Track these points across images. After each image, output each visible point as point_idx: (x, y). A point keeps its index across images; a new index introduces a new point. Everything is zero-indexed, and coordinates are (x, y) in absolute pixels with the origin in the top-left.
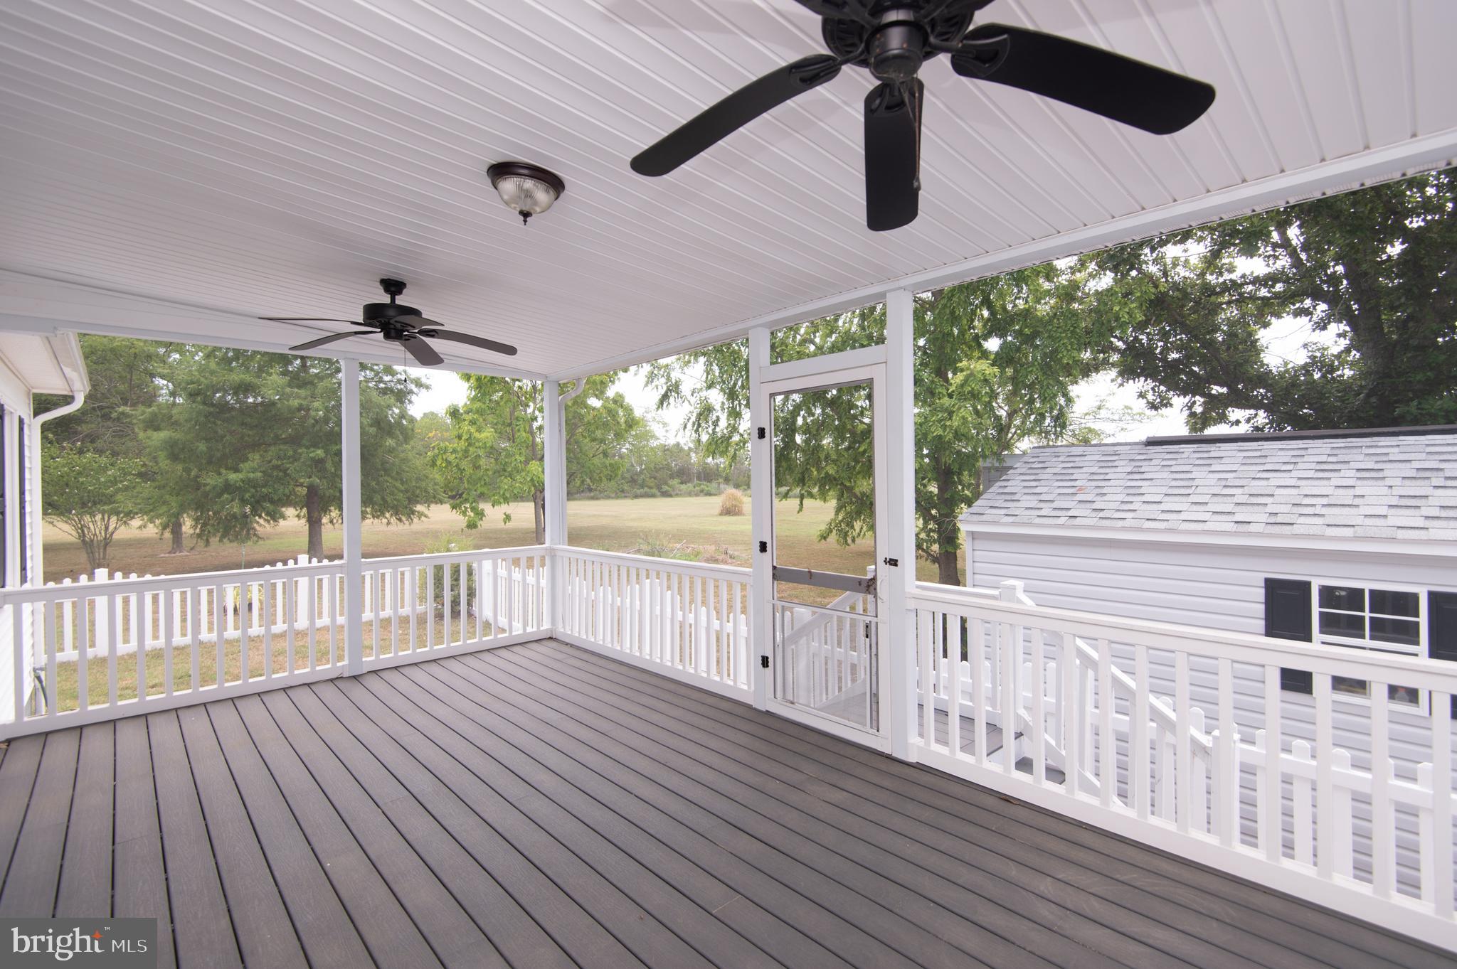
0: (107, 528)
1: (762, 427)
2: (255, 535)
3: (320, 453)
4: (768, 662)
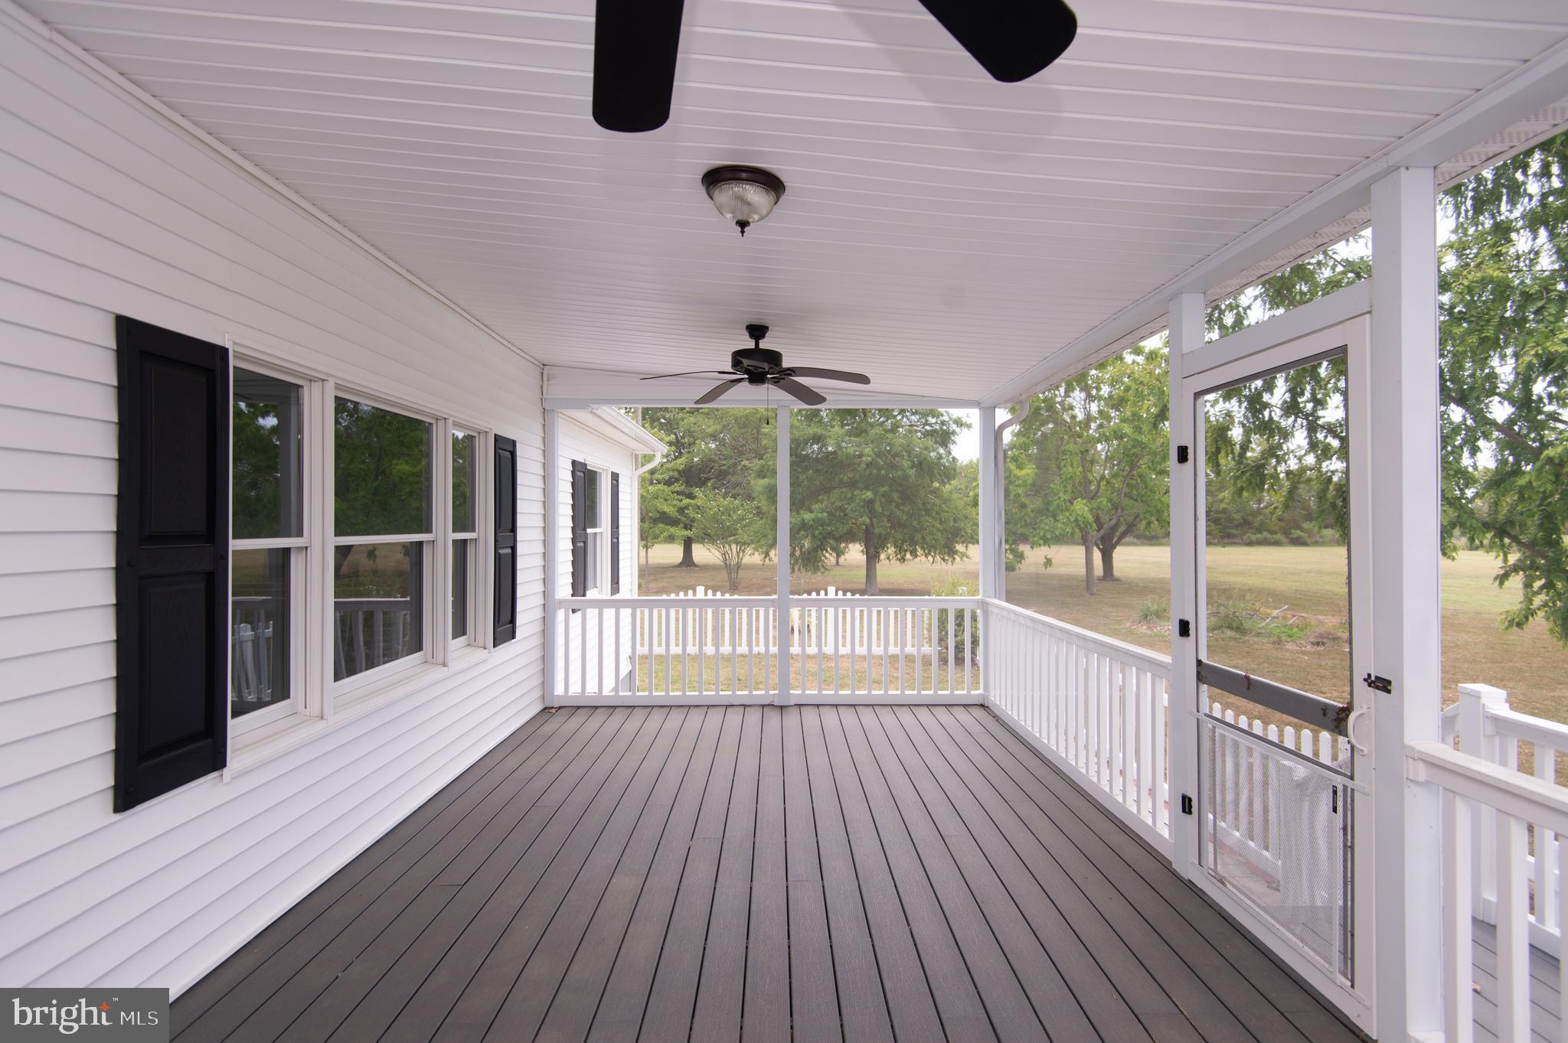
0: (738, 556)
1: (1184, 445)
2: (823, 566)
3: (869, 494)
4: (1190, 807)
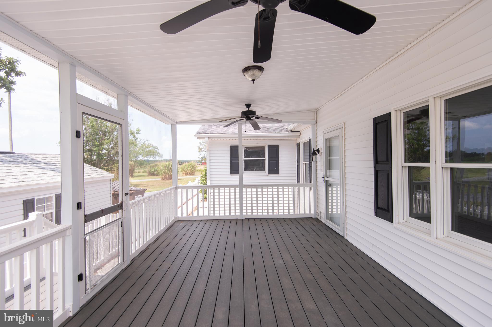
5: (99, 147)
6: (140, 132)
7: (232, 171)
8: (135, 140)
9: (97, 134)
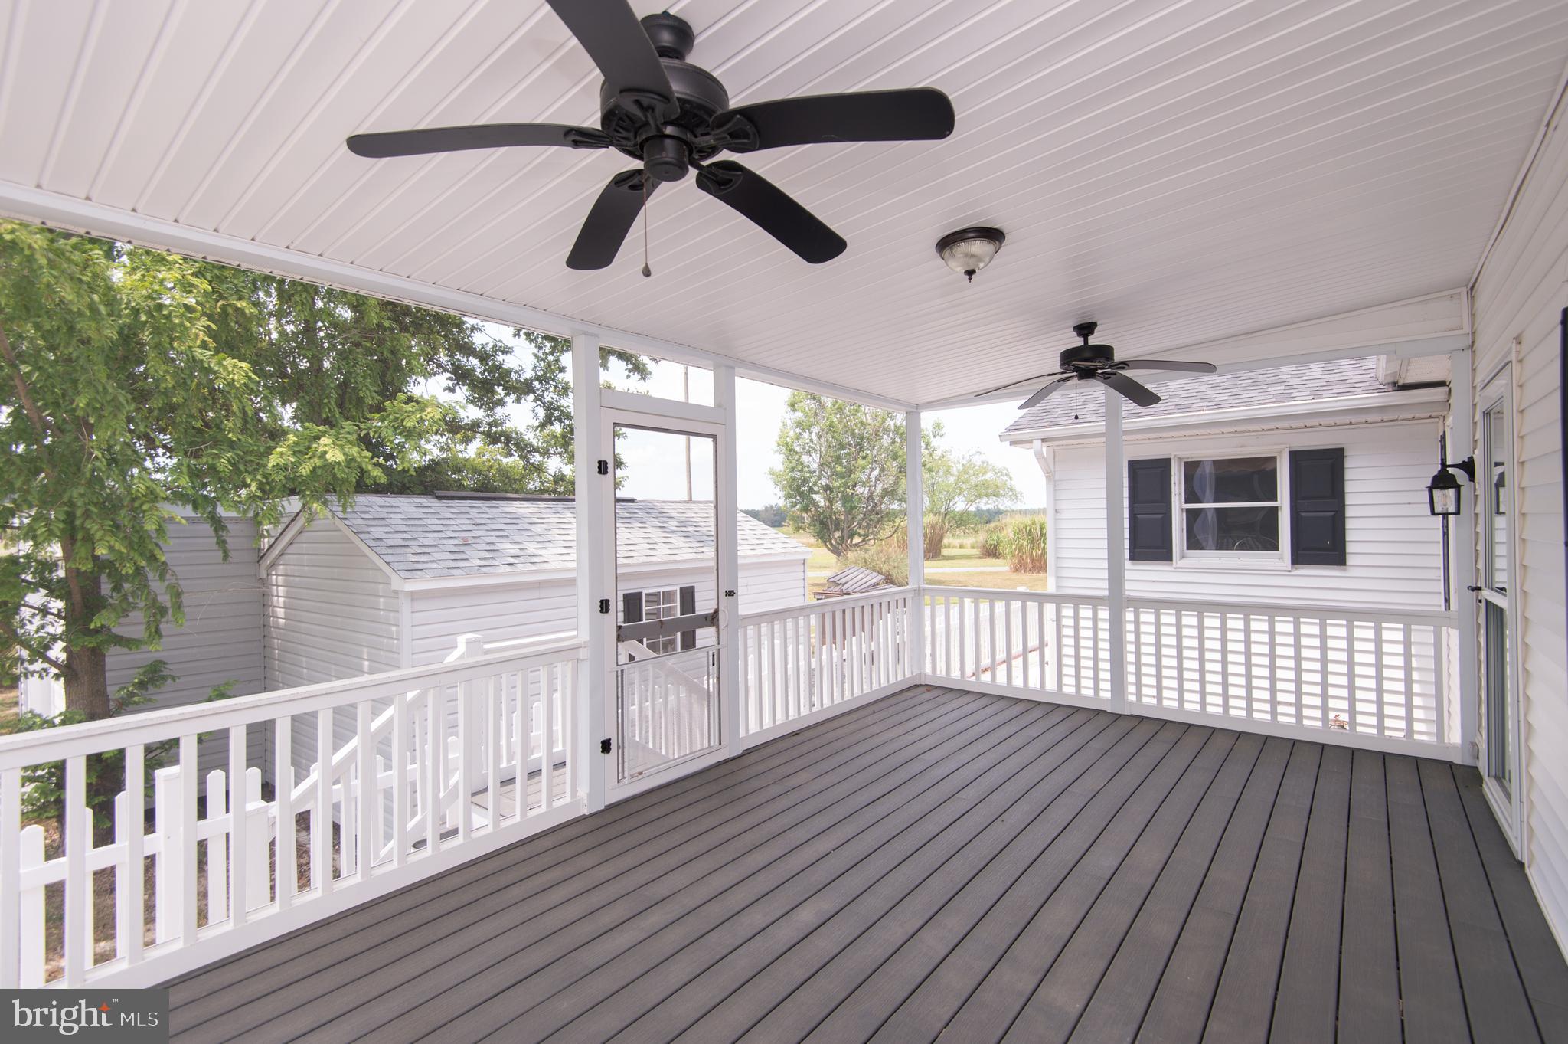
4: (609, 745)
5: (844, 478)
6: (942, 432)
7: (1135, 548)
8: (931, 455)
9: (842, 447)
